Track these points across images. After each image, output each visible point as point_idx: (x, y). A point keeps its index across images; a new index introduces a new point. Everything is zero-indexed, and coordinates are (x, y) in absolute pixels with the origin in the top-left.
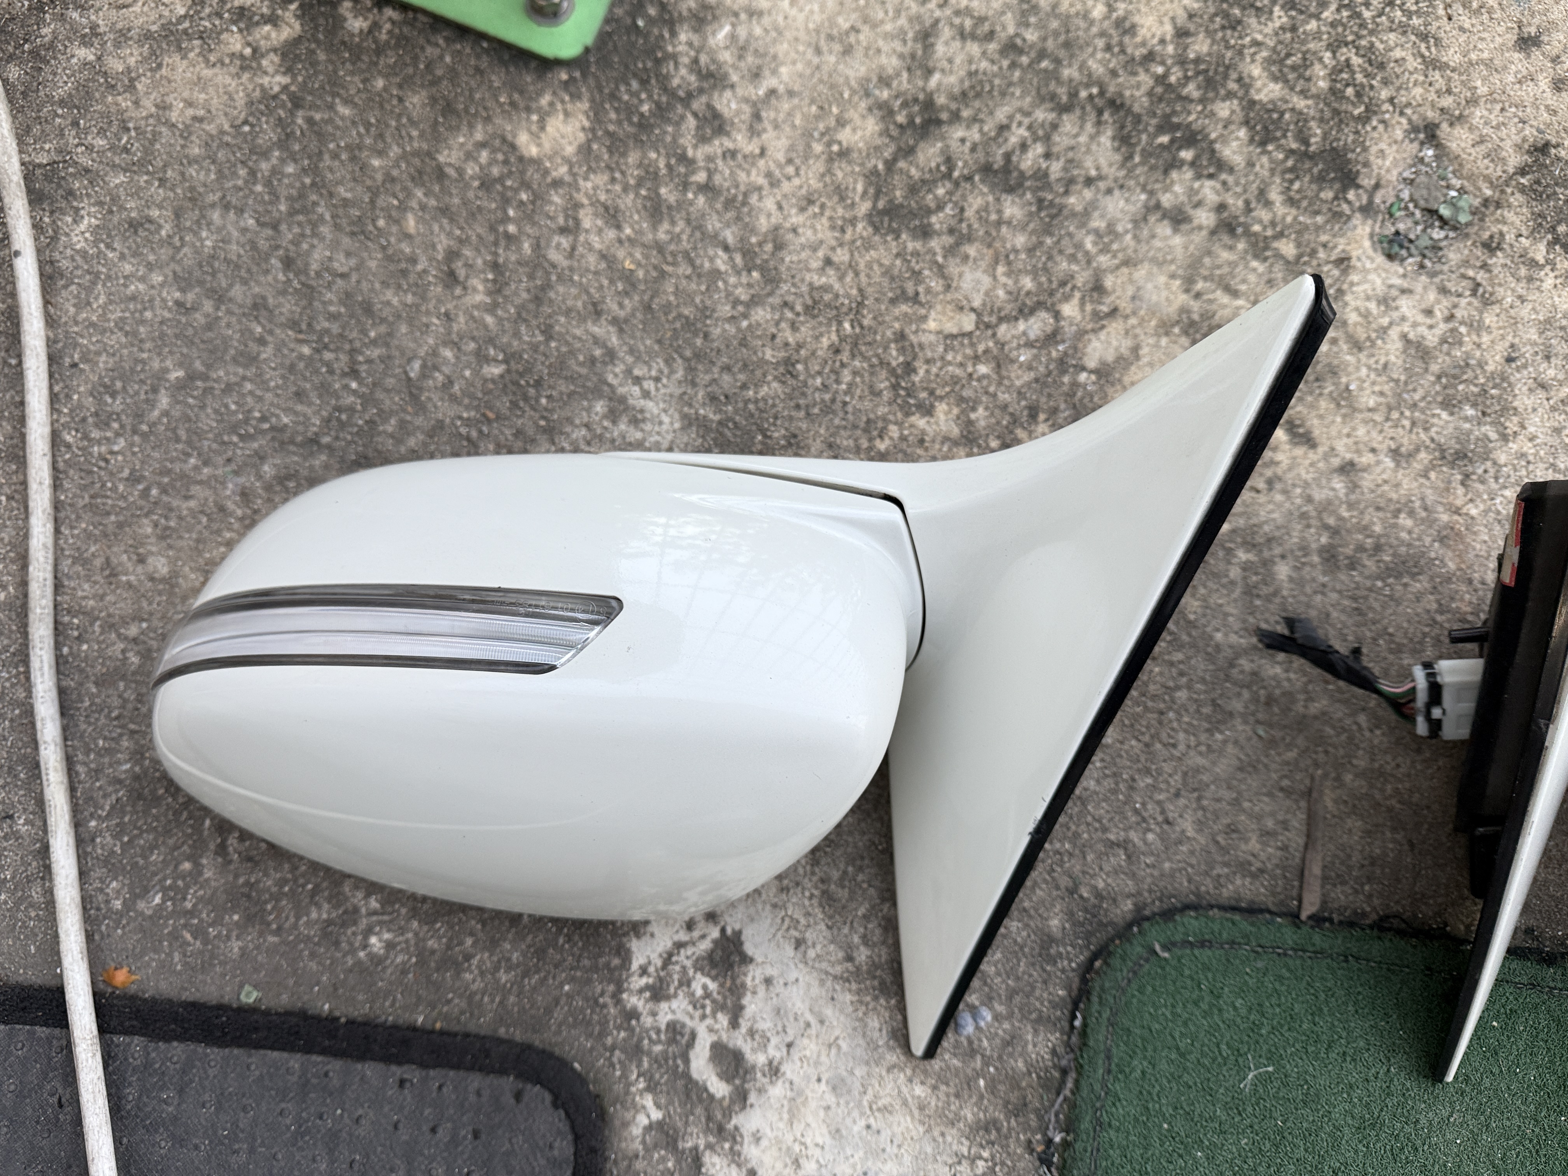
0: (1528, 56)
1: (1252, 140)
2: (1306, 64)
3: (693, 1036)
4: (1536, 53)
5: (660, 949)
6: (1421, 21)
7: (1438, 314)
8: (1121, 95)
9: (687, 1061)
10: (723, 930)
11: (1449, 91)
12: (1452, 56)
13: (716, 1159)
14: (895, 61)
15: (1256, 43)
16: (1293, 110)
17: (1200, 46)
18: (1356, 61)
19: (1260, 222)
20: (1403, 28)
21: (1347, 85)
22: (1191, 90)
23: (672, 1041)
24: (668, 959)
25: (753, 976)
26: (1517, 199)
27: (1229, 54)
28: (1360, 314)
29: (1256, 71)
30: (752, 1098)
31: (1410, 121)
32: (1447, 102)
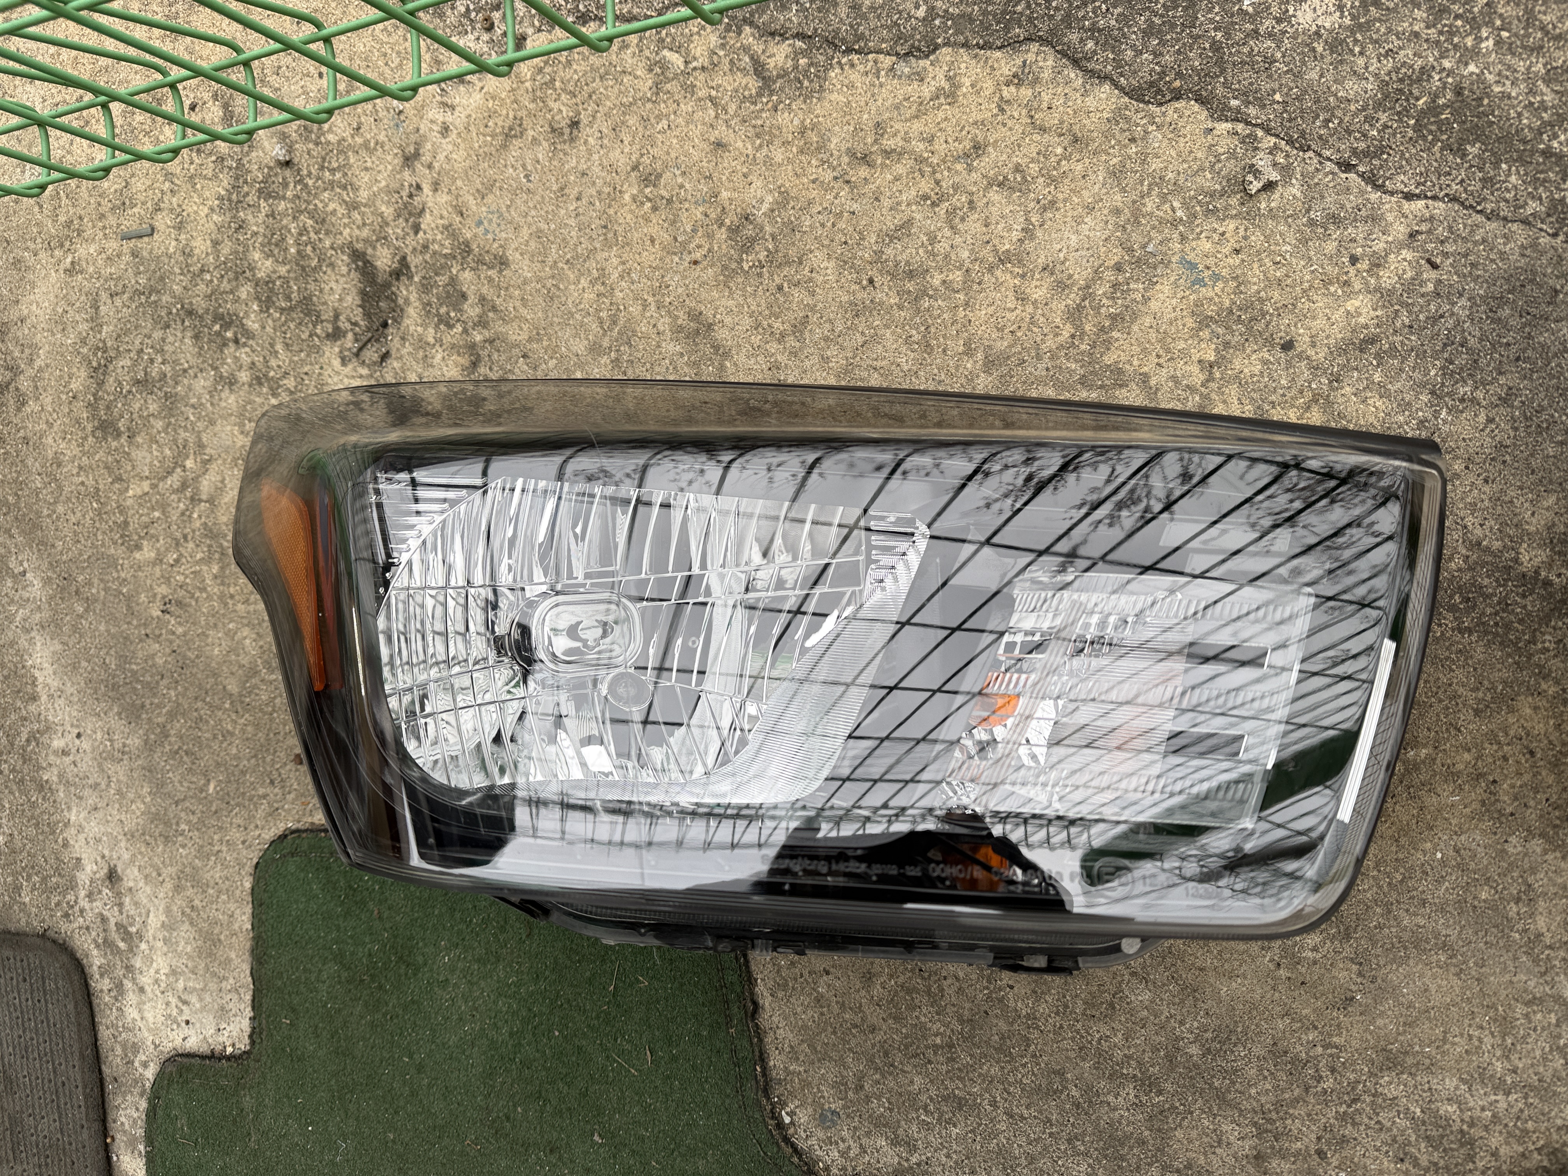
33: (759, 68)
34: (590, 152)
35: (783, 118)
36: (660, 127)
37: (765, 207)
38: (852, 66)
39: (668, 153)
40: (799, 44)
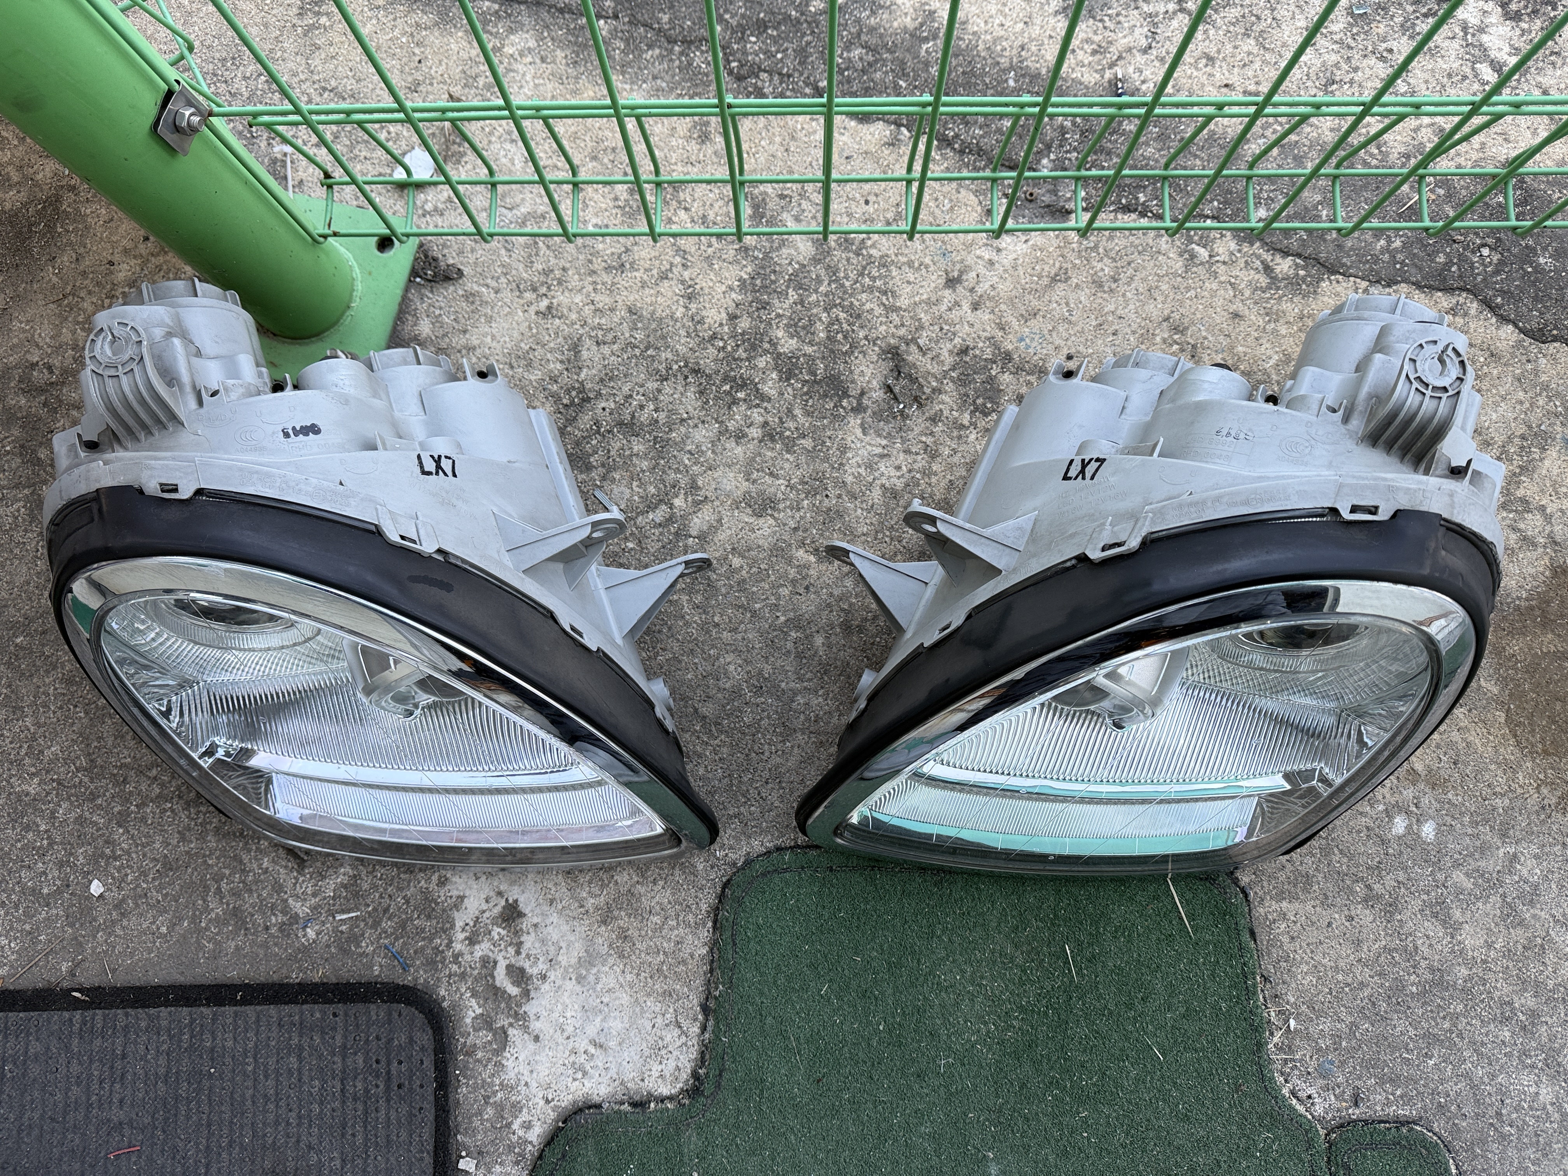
0: (954, 290)
1: (780, 380)
2: (811, 323)
3: (495, 962)
4: (959, 289)
5: (471, 916)
6: (882, 282)
7: (904, 468)
8: (698, 363)
9: (493, 977)
10: (507, 900)
11: (903, 325)
12: (903, 302)
13: (515, 1032)
14: (559, 366)
15: (779, 316)
16: (805, 355)
17: (744, 323)
18: (842, 315)
19: (789, 429)
20: (871, 289)
21: (838, 333)
22: (741, 353)
23: (484, 966)
24: (477, 920)
25: (525, 924)
26: (949, 387)
27: (763, 326)
28: (855, 477)
29: (780, 334)
30: (532, 994)
31: (880, 347)
32: (902, 332)
33: (1267, 269)
34: (1127, 302)
35: (1286, 306)
36: (1189, 295)
37: (1272, 362)
38: (1338, 282)
39: (1194, 314)
40: (1298, 261)
